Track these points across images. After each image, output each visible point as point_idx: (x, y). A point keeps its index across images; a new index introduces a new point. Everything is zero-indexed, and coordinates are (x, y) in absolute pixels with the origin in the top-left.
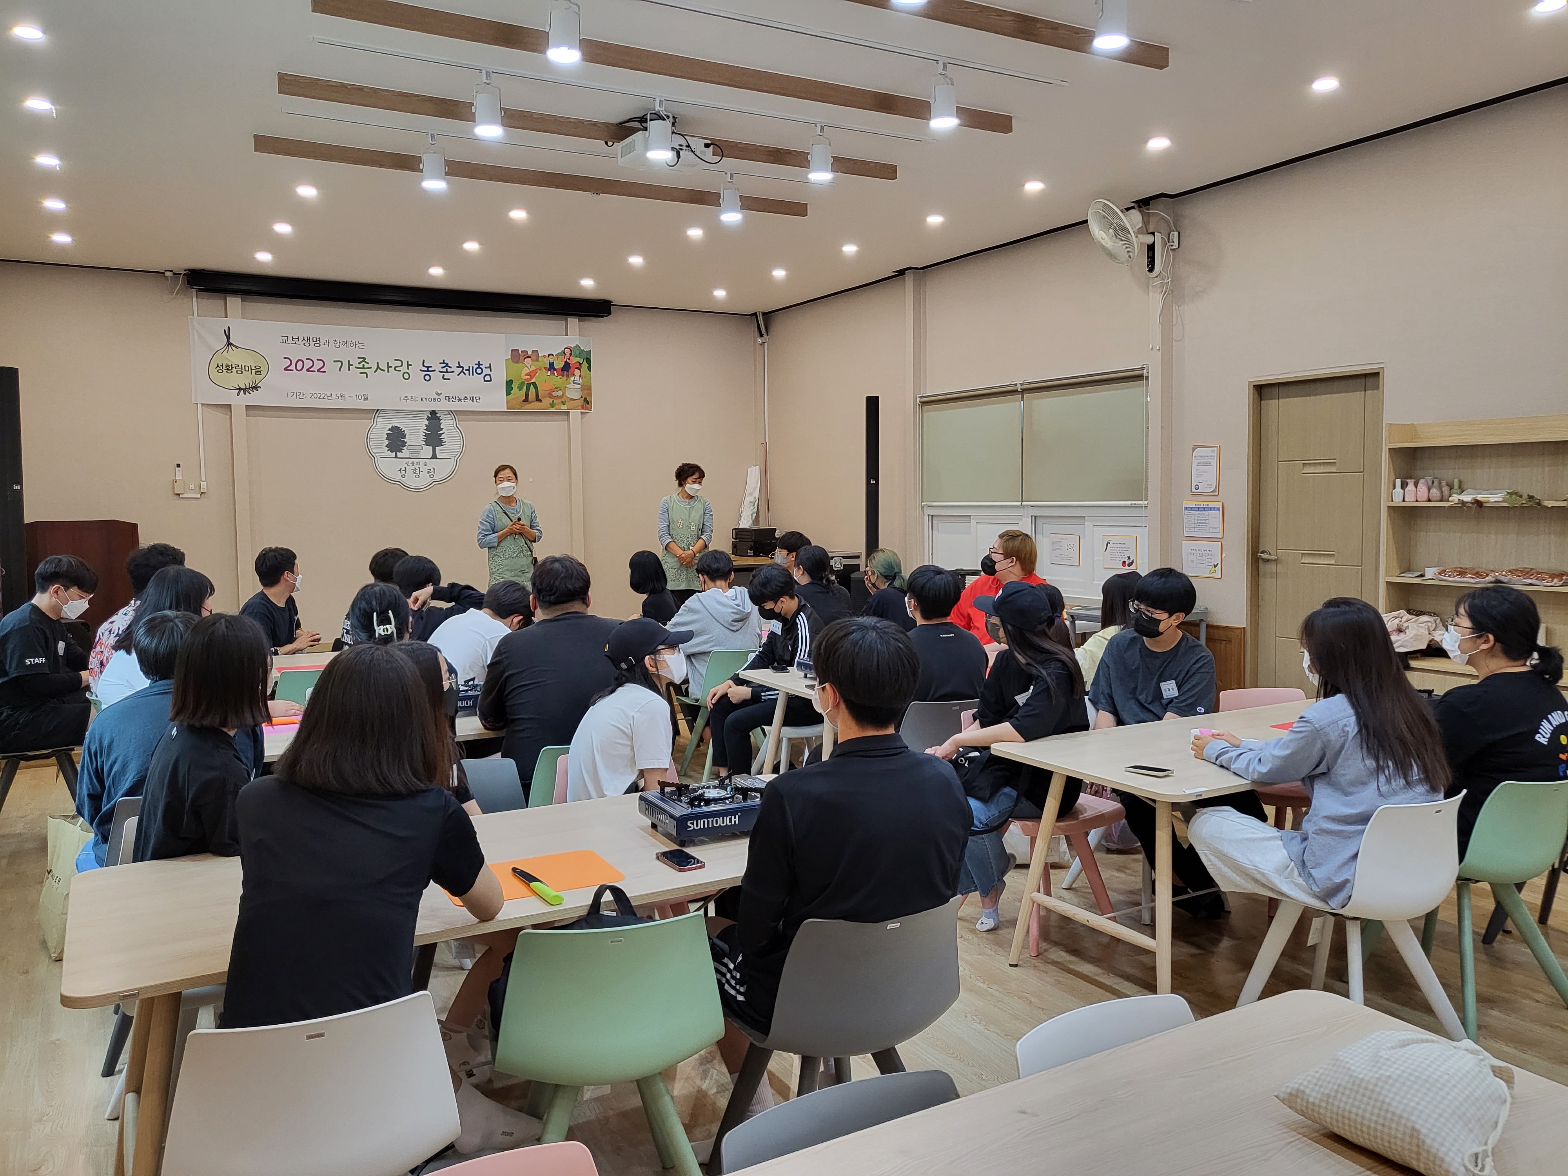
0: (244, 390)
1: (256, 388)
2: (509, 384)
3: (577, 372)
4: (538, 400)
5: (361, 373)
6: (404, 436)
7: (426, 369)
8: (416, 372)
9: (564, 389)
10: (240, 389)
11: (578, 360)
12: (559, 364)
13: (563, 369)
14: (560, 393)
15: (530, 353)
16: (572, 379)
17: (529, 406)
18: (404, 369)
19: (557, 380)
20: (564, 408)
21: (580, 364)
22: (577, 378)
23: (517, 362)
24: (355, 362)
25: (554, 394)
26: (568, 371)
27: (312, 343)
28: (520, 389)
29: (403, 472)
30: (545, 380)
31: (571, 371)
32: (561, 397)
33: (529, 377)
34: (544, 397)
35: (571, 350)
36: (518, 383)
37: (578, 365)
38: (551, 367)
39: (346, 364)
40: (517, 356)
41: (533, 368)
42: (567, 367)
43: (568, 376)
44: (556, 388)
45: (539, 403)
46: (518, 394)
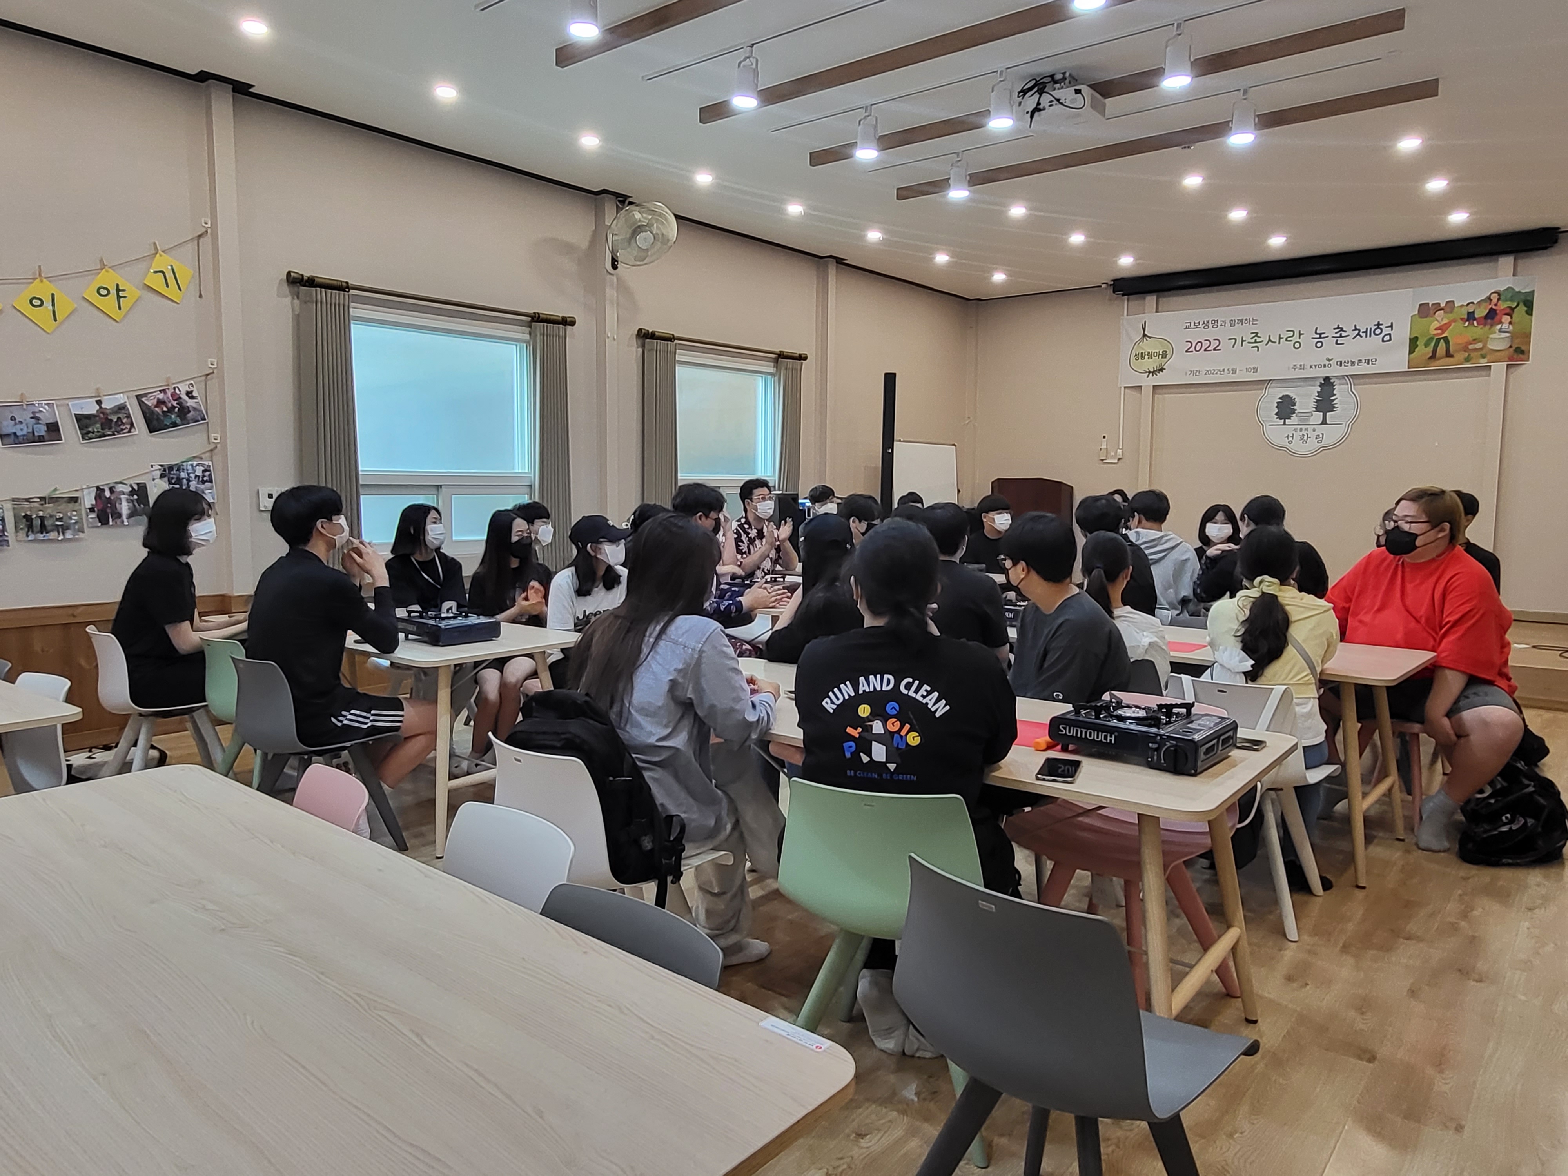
0: (1153, 372)
1: (1162, 370)
2: (1413, 343)
3: (1506, 319)
4: (1448, 355)
5: (1253, 347)
6: (1294, 404)
7: (1318, 336)
8: (1308, 340)
9: (1484, 340)
10: (1149, 372)
11: (1509, 304)
12: (1481, 313)
13: (1486, 317)
14: (1479, 345)
15: (1443, 305)
16: (1499, 327)
17: (1438, 362)
18: (1296, 338)
19: (1477, 331)
20: (1483, 362)
21: (1513, 309)
22: (1505, 326)
23: (1426, 317)
24: (1248, 338)
25: (1470, 347)
26: (1492, 319)
27: (1211, 325)
28: (1426, 345)
29: (1290, 439)
30: (1458, 333)
31: (1497, 318)
32: (1481, 349)
33: (1439, 332)
34: (1458, 351)
35: (1499, 295)
36: (1426, 339)
37: (1508, 311)
38: (1471, 316)
39: (1239, 341)
40: (1425, 311)
41: (1445, 321)
42: (1492, 316)
43: (1492, 325)
44: (1474, 340)
45: (1451, 360)
46: (1423, 351)
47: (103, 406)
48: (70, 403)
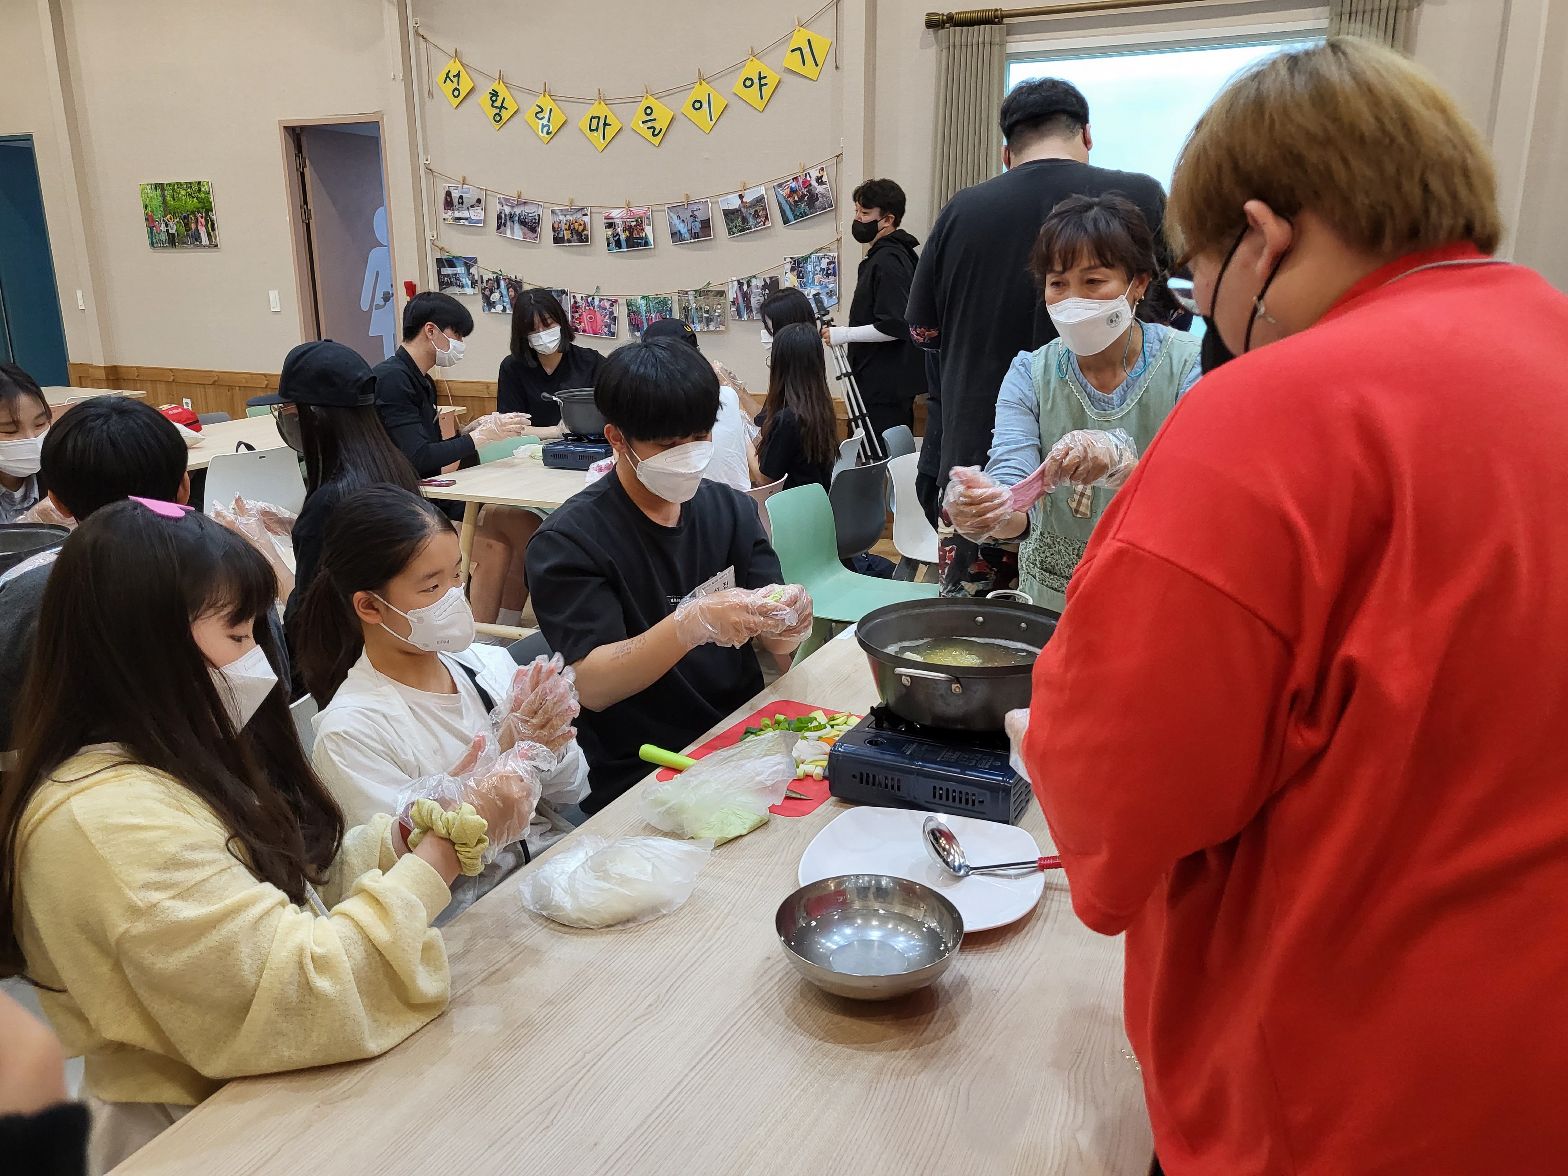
47: (744, 200)
48: (719, 200)
